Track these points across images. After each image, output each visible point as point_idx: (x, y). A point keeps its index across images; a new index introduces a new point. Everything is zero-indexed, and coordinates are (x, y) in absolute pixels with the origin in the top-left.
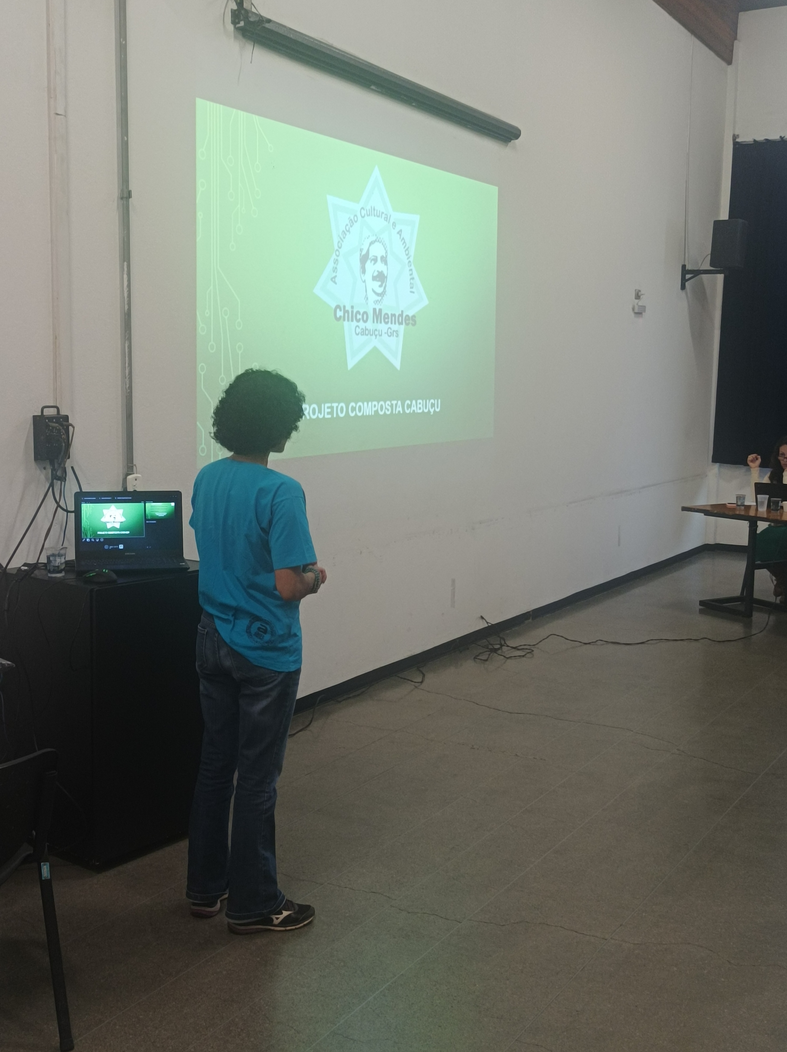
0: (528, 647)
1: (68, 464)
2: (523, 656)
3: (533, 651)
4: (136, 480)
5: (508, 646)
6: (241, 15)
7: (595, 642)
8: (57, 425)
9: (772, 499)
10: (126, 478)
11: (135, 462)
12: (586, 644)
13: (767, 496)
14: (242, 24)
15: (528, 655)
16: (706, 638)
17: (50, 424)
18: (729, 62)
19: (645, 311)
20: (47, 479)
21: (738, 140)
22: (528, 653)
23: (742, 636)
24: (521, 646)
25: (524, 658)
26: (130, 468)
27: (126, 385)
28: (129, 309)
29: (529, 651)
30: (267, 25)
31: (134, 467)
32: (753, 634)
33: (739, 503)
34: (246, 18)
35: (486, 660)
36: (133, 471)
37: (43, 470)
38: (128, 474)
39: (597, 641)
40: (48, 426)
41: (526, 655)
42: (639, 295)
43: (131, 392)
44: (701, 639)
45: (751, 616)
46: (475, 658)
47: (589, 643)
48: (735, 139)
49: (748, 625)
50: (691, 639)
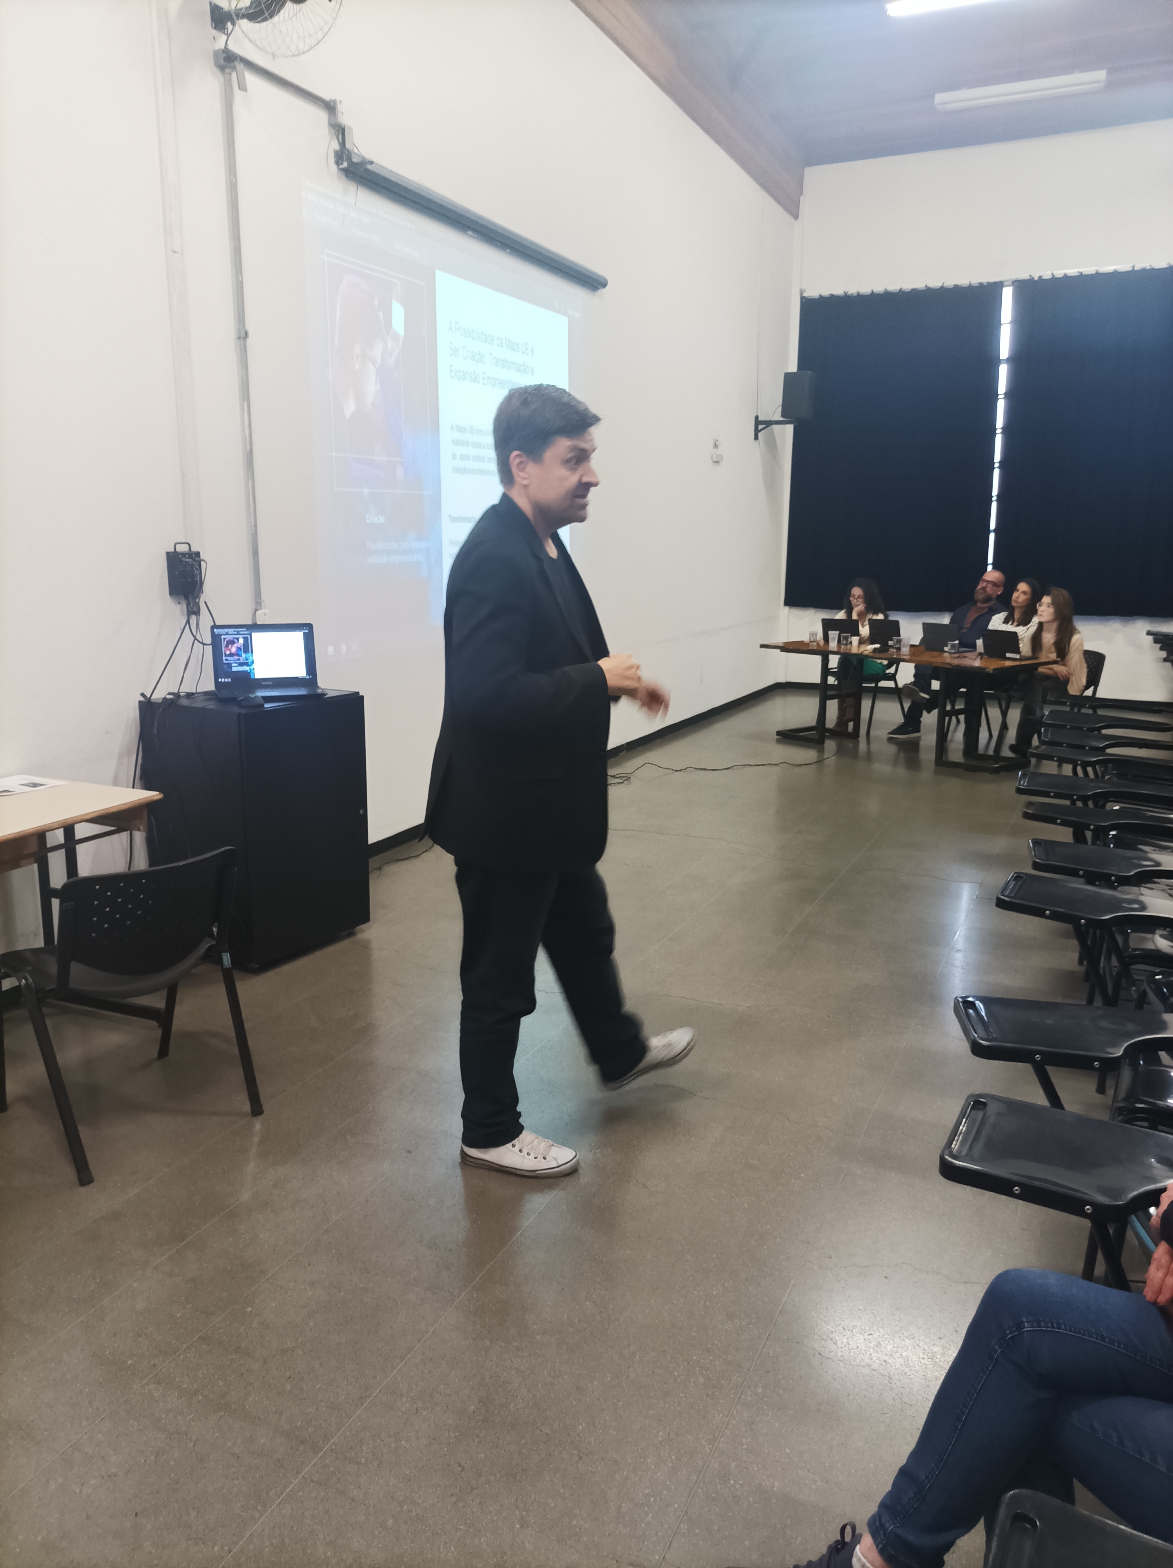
0: (626, 775)
1: (203, 598)
2: (622, 783)
3: (630, 778)
4: (265, 615)
6: (344, 155)
7: (686, 769)
8: (190, 560)
9: (841, 634)
10: (255, 613)
11: (263, 598)
12: (676, 771)
13: (838, 632)
14: (345, 165)
15: (626, 782)
16: (784, 762)
17: (184, 559)
18: (796, 217)
19: (722, 460)
20: (182, 613)
21: (805, 295)
22: (626, 780)
23: (815, 760)
24: (618, 774)
25: (621, 785)
26: (258, 604)
27: (251, 522)
28: (251, 449)
29: (627, 778)
30: (369, 167)
31: (262, 603)
32: (825, 758)
33: (812, 640)
34: (349, 159)
36: (261, 606)
37: (178, 605)
38: (256, 610)
39: (687, 768)
40: (181, 561)
41: (624, 781)
42: (717, 444)
43: (256, 531)
44: (781, 763)
45: (823, 742)
47: (680, 770)
48: (802, 294)
49: (821, 751)
50: (771, 764)
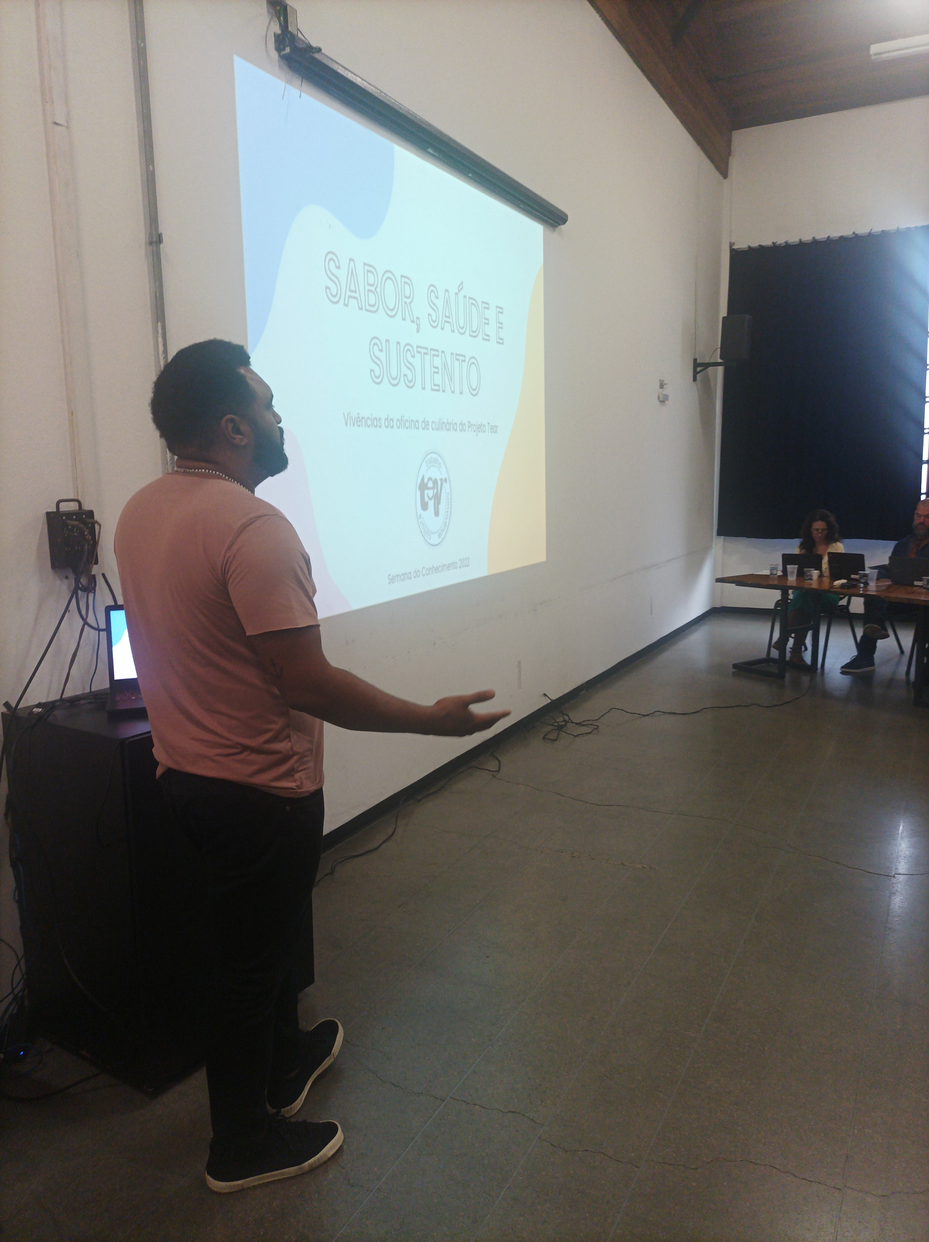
5: (572, 722)
6: (287, 40)
14: (288, 51)
15: (595, 731)
17: (71, 521)
29: (594, 725)
40: (67, 524)
48: (734, 246)
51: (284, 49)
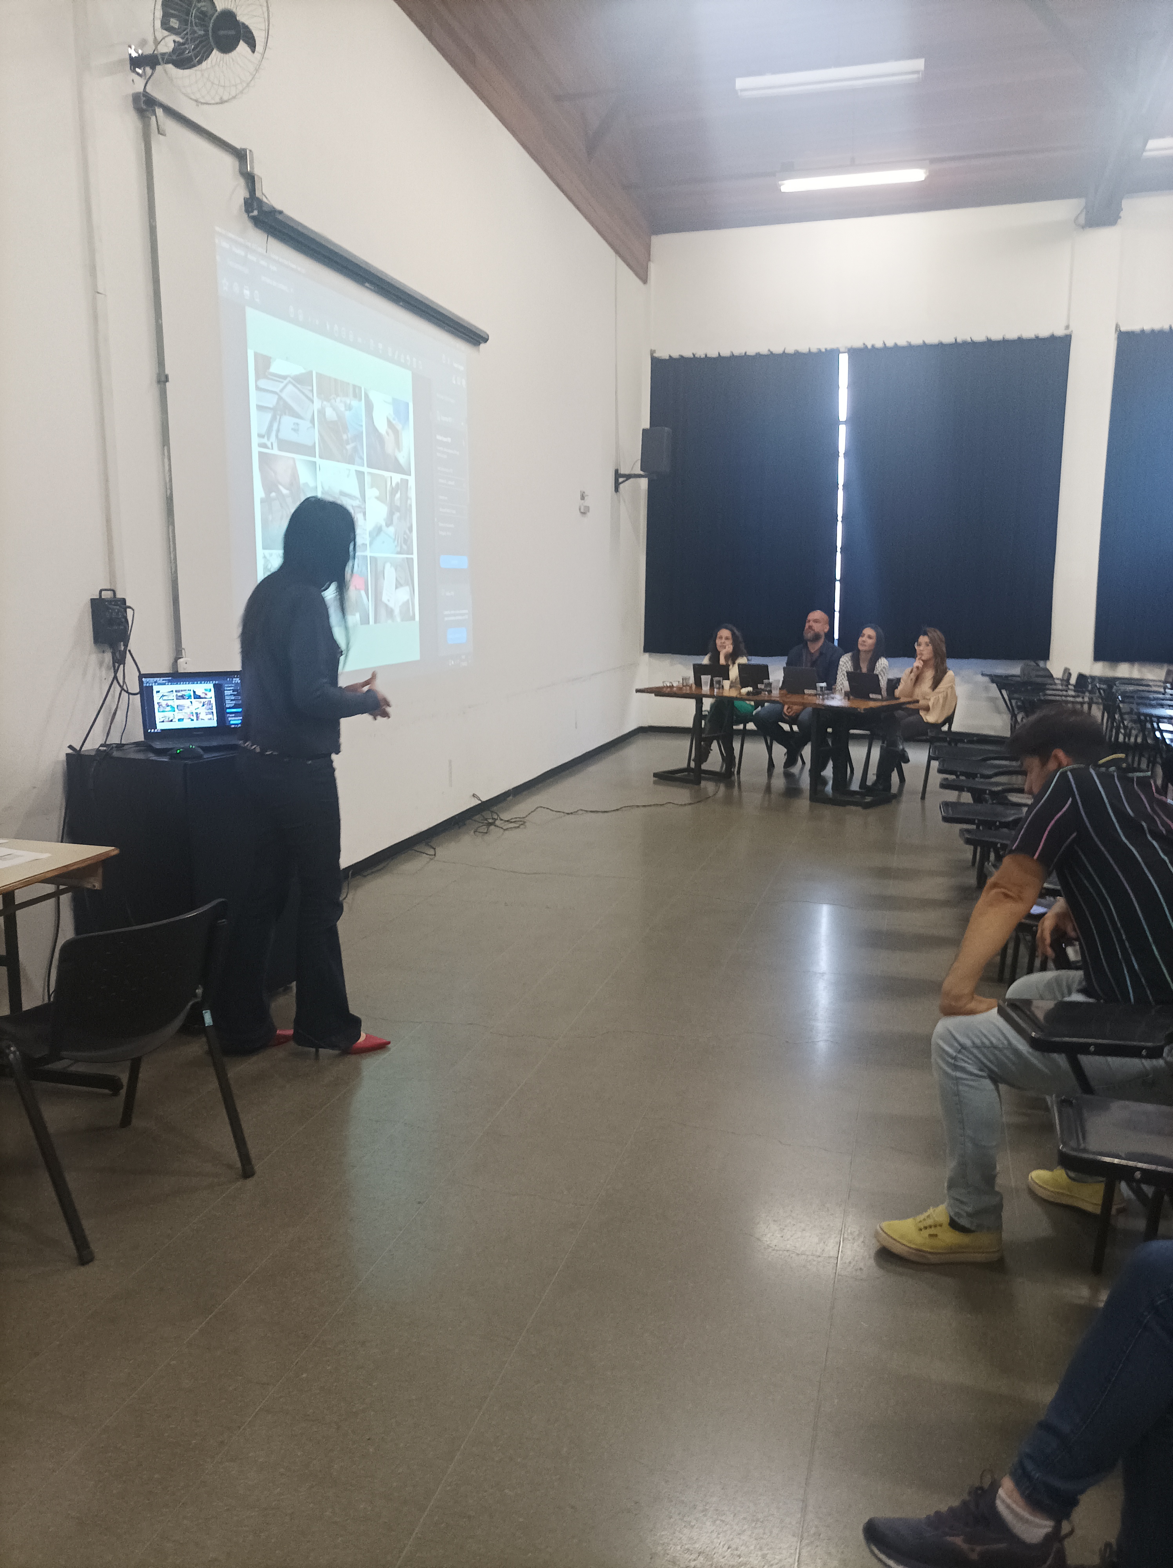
0: (520, 819)
3: (525, 822)
5: (502, 820)
7: (576, 812)
9: (713, 679)
11: (183, 645)
12: (568, 814)
13: (709, 677)
15: (522, 826)
16: (668, 803)
17: (109, 607)
18: (645, 281)
19: (589, 511)
21: (655, 354)
23: (695, 800)
24: (513, 818)
25: (518, 830)
28: (171, 493)
29: (521, 823)
31: (182, 651)
35: (486, 833)
36: (181, 654)
39: (578, 811)
41: (518, 826)
42: (583, 496)
44: (665, 804)
45: (700, 783)
46: (474, 832)
47: (572, 813)
48: (653, 352)
50: (657, 805)
51: (252, 212)
